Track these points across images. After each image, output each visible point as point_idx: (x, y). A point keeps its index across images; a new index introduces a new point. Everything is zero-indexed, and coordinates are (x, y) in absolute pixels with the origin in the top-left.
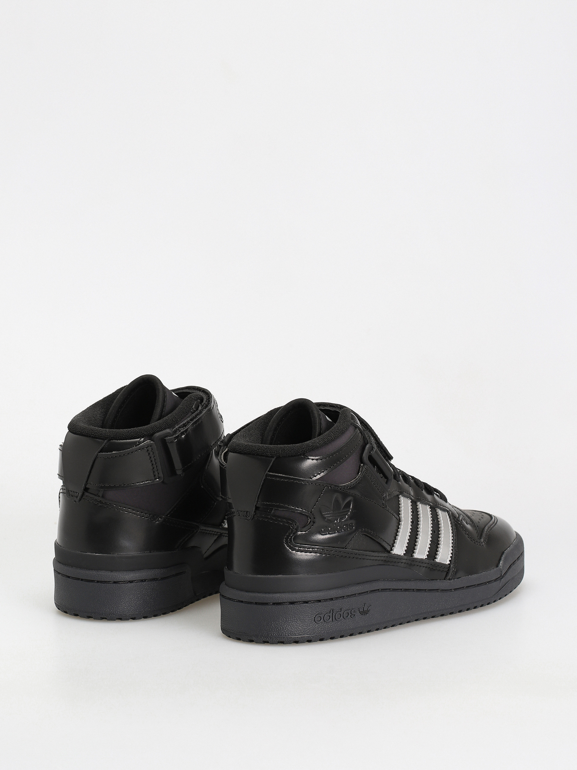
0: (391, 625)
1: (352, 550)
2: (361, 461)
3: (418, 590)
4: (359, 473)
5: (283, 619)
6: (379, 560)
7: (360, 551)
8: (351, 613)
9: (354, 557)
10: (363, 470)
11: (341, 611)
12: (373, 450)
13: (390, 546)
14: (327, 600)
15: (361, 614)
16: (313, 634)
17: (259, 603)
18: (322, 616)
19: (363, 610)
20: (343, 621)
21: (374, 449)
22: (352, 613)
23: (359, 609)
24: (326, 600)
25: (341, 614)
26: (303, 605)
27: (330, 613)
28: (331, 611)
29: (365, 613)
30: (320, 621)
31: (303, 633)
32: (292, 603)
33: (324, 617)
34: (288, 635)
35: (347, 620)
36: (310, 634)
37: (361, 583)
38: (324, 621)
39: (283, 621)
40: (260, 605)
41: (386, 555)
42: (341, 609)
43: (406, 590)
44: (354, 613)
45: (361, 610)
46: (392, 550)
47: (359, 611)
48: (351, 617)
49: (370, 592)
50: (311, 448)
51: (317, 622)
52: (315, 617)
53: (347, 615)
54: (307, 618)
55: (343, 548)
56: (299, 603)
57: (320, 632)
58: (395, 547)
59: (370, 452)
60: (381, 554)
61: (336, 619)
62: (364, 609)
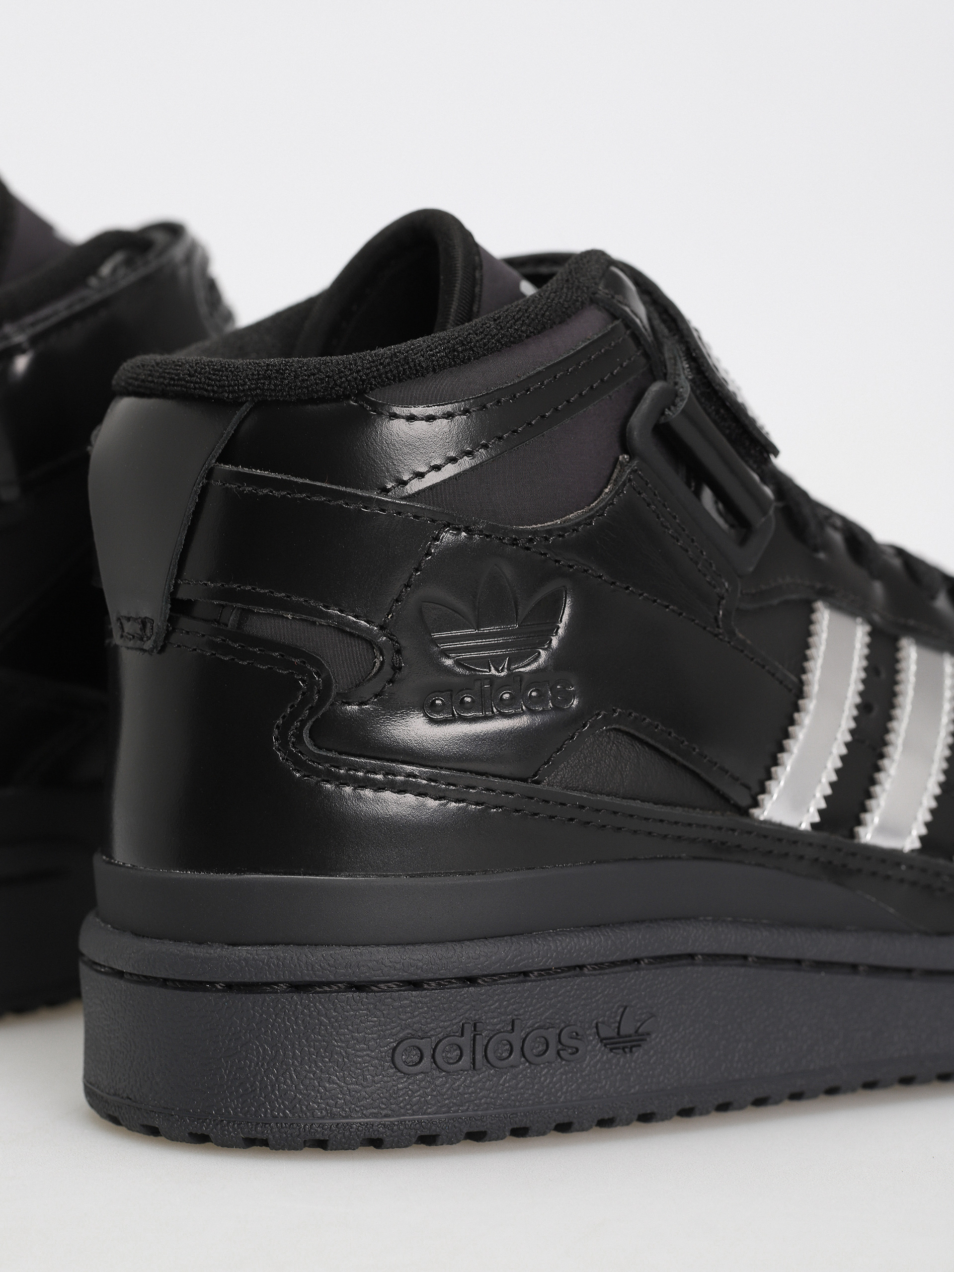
0: (751, 1099)
1: (565, 791)
2: (625, 445)
3: (877, 970)
4: (606, 488)
5: (264, 1049)
6: (693, 841)
7: (599, 797)
8: (560, 1041)
9: (572, 820)
10: (624, 478)
11: (513, 1029)
12: (675, 405)
13: (748, 787)
14: (449, 980)
15: (605, 1045)
16: (386, 1116)
17: (174, 981)
18: (426, 1045)
19: (618, 1033)
20: (525, 1069)
21: (678, 400)
22: (563, 1040)
23: (597, 1027)
24: (442, 983)
25: (514, 1043)
26: (343, 996)
27: (462, 1035)
28: (469, 1029)
29: (628, 1044)
30: (416, 1064)
31: (343, 1110)
32: (298, 987)
33: (434, 1050)
34: (284, 1113)
35: (543, 1069)
36: (375, 1115)
37: (606, 925)
38: (438, 1067)
39: (264, 1058)
40: (177, 988)
41: (728, 819)
42: (513, 1022)
43: (820, 965)
44: (574, 1043)
45: (605, 1032)
46: (756, 804)
47: (598, 1033)
48: (562, 1059)
49: (650, 963)
50: (391, 370)
51: (405, 1068)
52: (394, 1049)
53: (542, 1048)
54: (362, 1050)
55: (525, 780)
56: (327, 989)
57: (421, 1108)
58: (770, 793)
59: (663, 413)
60: (697, 815)
61: (488, 1061)
62: (619, 1028)
